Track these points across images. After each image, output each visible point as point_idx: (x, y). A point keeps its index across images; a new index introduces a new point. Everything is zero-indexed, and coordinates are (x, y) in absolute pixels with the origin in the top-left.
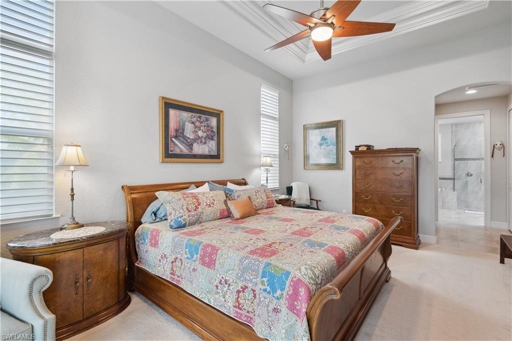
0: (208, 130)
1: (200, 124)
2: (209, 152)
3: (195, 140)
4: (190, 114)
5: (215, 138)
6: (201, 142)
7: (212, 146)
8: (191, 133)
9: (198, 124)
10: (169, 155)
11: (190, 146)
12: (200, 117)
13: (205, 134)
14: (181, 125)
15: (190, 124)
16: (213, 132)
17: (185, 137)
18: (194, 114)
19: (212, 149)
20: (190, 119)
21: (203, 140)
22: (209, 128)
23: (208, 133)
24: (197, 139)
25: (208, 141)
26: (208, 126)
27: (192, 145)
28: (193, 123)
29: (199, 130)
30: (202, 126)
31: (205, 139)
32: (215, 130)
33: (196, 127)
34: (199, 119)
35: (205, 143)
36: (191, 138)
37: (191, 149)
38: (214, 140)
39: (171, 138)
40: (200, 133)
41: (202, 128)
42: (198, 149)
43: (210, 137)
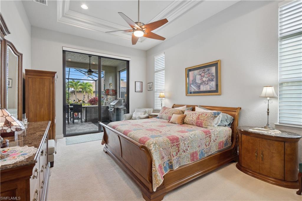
0: (209, 76)
1: (204, 74)
2: (210, 89)
3: (201, 84)
4: (198, 71)
5: (215, 79)
6: (205, 84)
7: (213, 85)
8: (199, 80)
9: (203, 74)
10: (189, 93)
11: (199, 87)
12: (204, 70)
13: (207, 79)
14: (194, 77)
15: (198, 76)
16: (213, 76)
17: (196, 83)
18: (201, 70)
19: (212, 87)
20: (198, 73)
21: (206, 83)
22: (210, 74)
23: (209, 77)
24: (203, 83)
25: (209, 82)
26: (209, 73)
27: (200, 86)
28: (200, 75)
29: (204, 77)
30: (205, 75)
31: (207, 81)
32: (214, 74)
33: (202, 76)
34: (203, 72)
35: (207, 84)
36: (199, 83)
37: (200, 88)
38: (214, 81)
39: (190, 85)
40: (204, 79)
41: (205, 76)
42: (203, 88)
43: (211, 80)
